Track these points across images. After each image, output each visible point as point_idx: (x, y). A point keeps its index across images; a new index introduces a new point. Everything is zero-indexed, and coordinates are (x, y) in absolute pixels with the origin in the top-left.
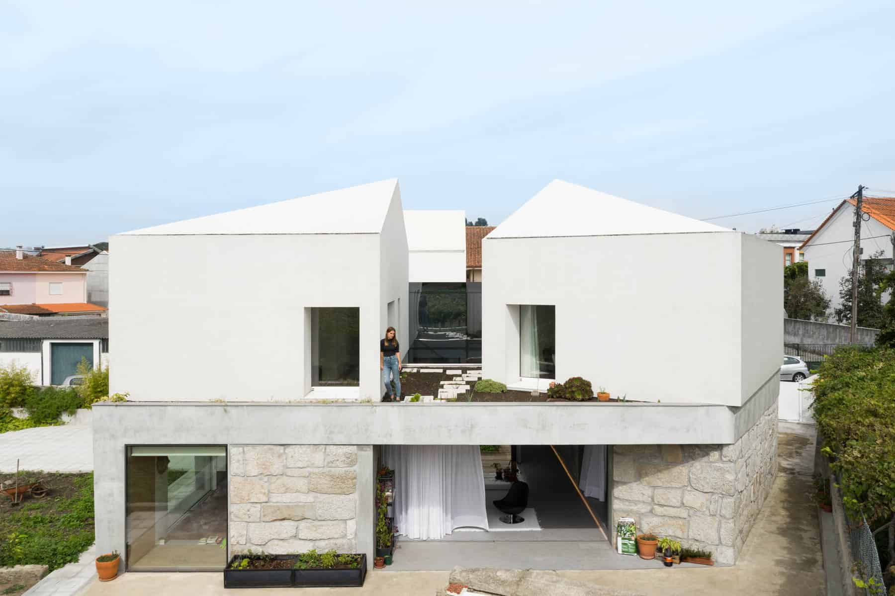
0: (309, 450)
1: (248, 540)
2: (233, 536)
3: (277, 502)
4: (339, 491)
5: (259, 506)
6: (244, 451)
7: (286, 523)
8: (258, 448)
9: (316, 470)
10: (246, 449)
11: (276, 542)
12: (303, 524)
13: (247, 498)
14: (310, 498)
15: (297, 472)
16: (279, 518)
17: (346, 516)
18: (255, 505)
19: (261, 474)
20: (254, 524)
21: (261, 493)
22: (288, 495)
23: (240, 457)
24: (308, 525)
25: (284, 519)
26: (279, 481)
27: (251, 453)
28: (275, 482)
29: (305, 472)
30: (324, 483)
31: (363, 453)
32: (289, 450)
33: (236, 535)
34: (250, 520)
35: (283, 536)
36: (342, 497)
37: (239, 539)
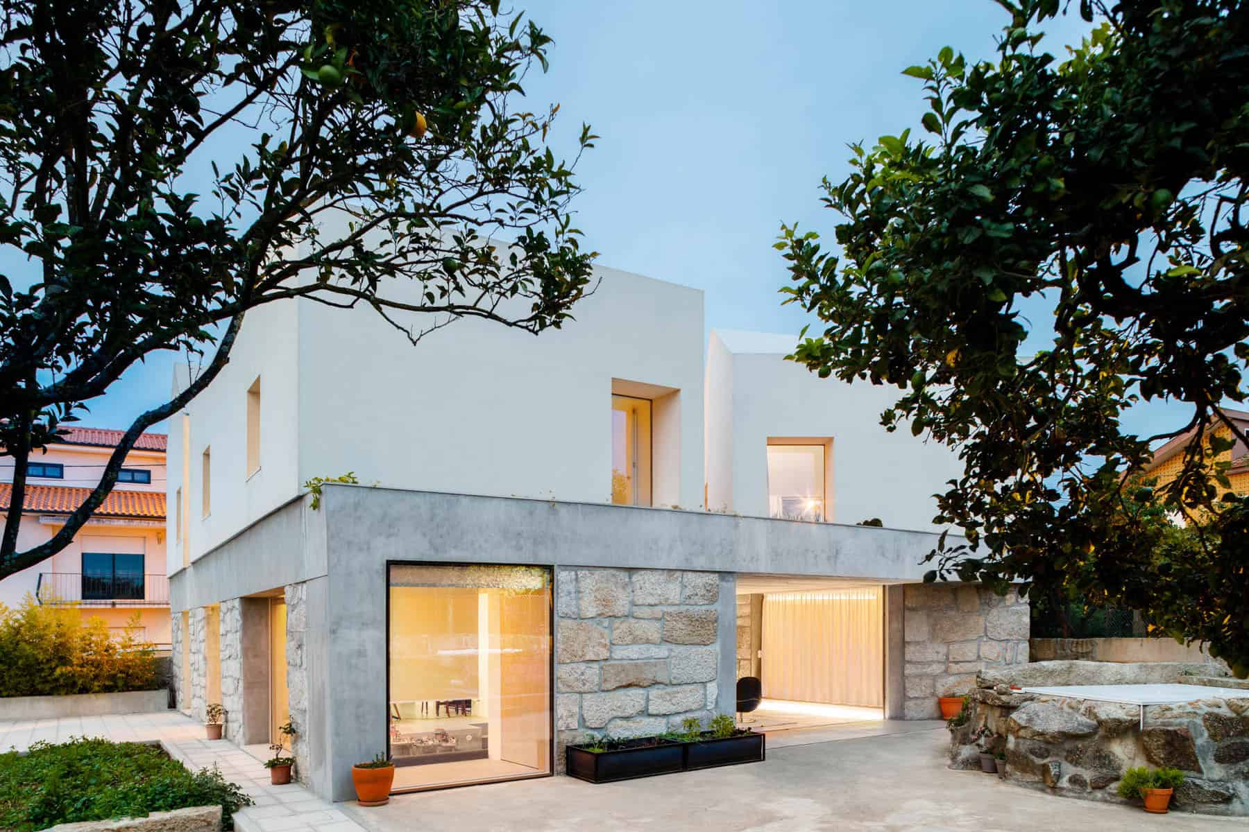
0: (663, 577)
1: (582, 720)
2: (561, 717)
3: (622, 659)
4: (698, 640)
5: (595, 666)
6: (577, 579)
7: (633, 692)
8: (598, 573)
9: (671, 609)
10: (581, 573)
11: (619, 722)
12: (654, 692)
13: (580, 653)
14: (662, 651)
15: (646, 612)
16: (624, 684)
17: (704, 678)
18: (590, 665)
19: (599, 615)
20: (589, 696)
21: (600, 644)
22: (636, 648)
23: (572, 588)
24: (660, 692)
25: (629, 686)
26: (624, 626)
27: (589, 581)
28: (618, 628)
29: (658, 611)
30: (681, 628)
31: (724, 584)
32: (636, 577)
33: (565, 714)
34: (586, 688)
35: (629, 711)
36: (702, 649)
37: (570, 720)
